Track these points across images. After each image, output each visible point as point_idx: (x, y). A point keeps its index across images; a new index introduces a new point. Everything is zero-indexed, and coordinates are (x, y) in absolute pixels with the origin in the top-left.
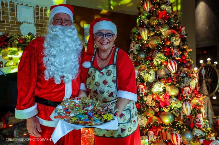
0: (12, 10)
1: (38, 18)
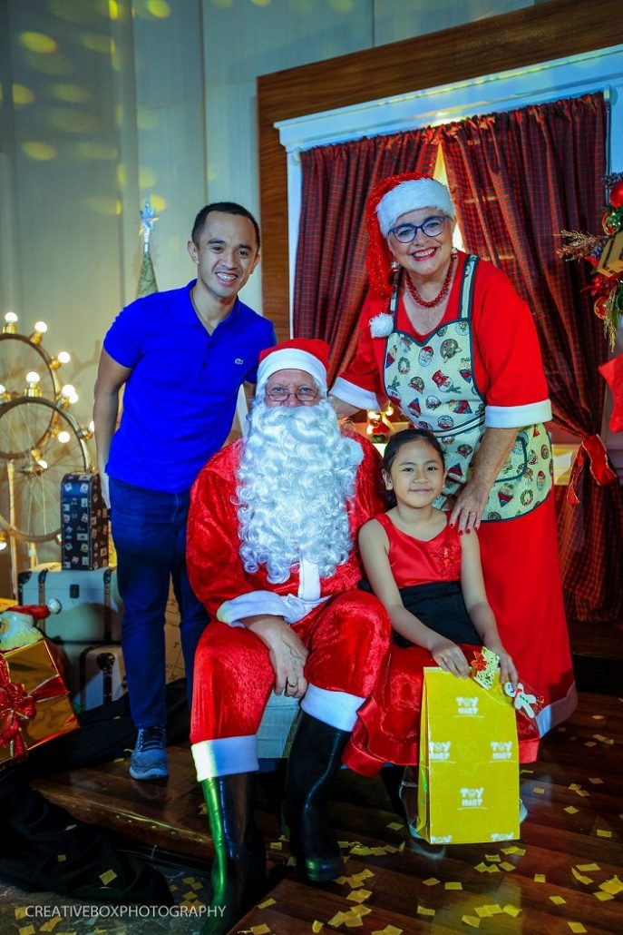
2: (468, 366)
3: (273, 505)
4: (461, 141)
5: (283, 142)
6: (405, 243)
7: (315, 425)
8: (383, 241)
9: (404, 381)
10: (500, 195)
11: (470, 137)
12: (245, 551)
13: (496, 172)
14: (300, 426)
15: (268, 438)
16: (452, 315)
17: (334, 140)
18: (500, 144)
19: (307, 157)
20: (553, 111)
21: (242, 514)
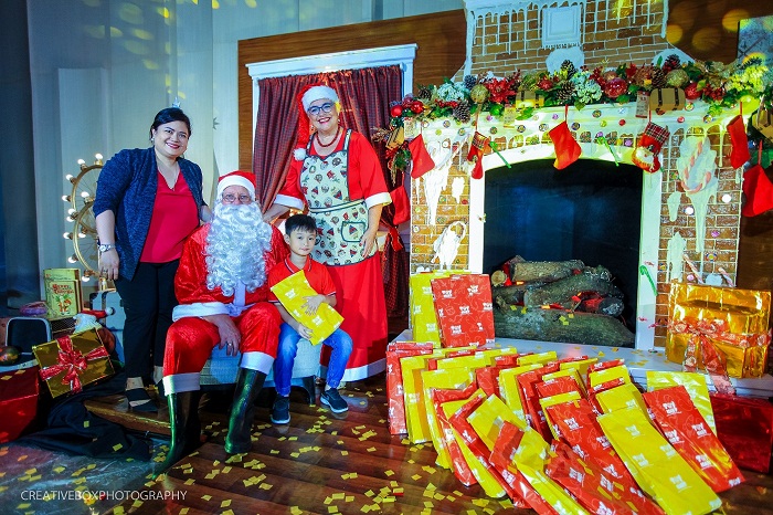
0: (533, 25)
1: (590, 28)
2: (345, 170)
3: (225, 256)
4: (336, 80)
5: (250, 74)
6: (314, 116)
7: (249, 215)
8: (305, 115)
9: (312, 176)
10: (354, 109)
11: (340, 80)
12: (210, 279)
13: (352, 97)
14: (241, 215)
15: (223, 221)
16: (340, 148)
17: (275, 76)
18: (354, 84)
19: (261, 82)
20: (378, 71)
21: (208, 260)
